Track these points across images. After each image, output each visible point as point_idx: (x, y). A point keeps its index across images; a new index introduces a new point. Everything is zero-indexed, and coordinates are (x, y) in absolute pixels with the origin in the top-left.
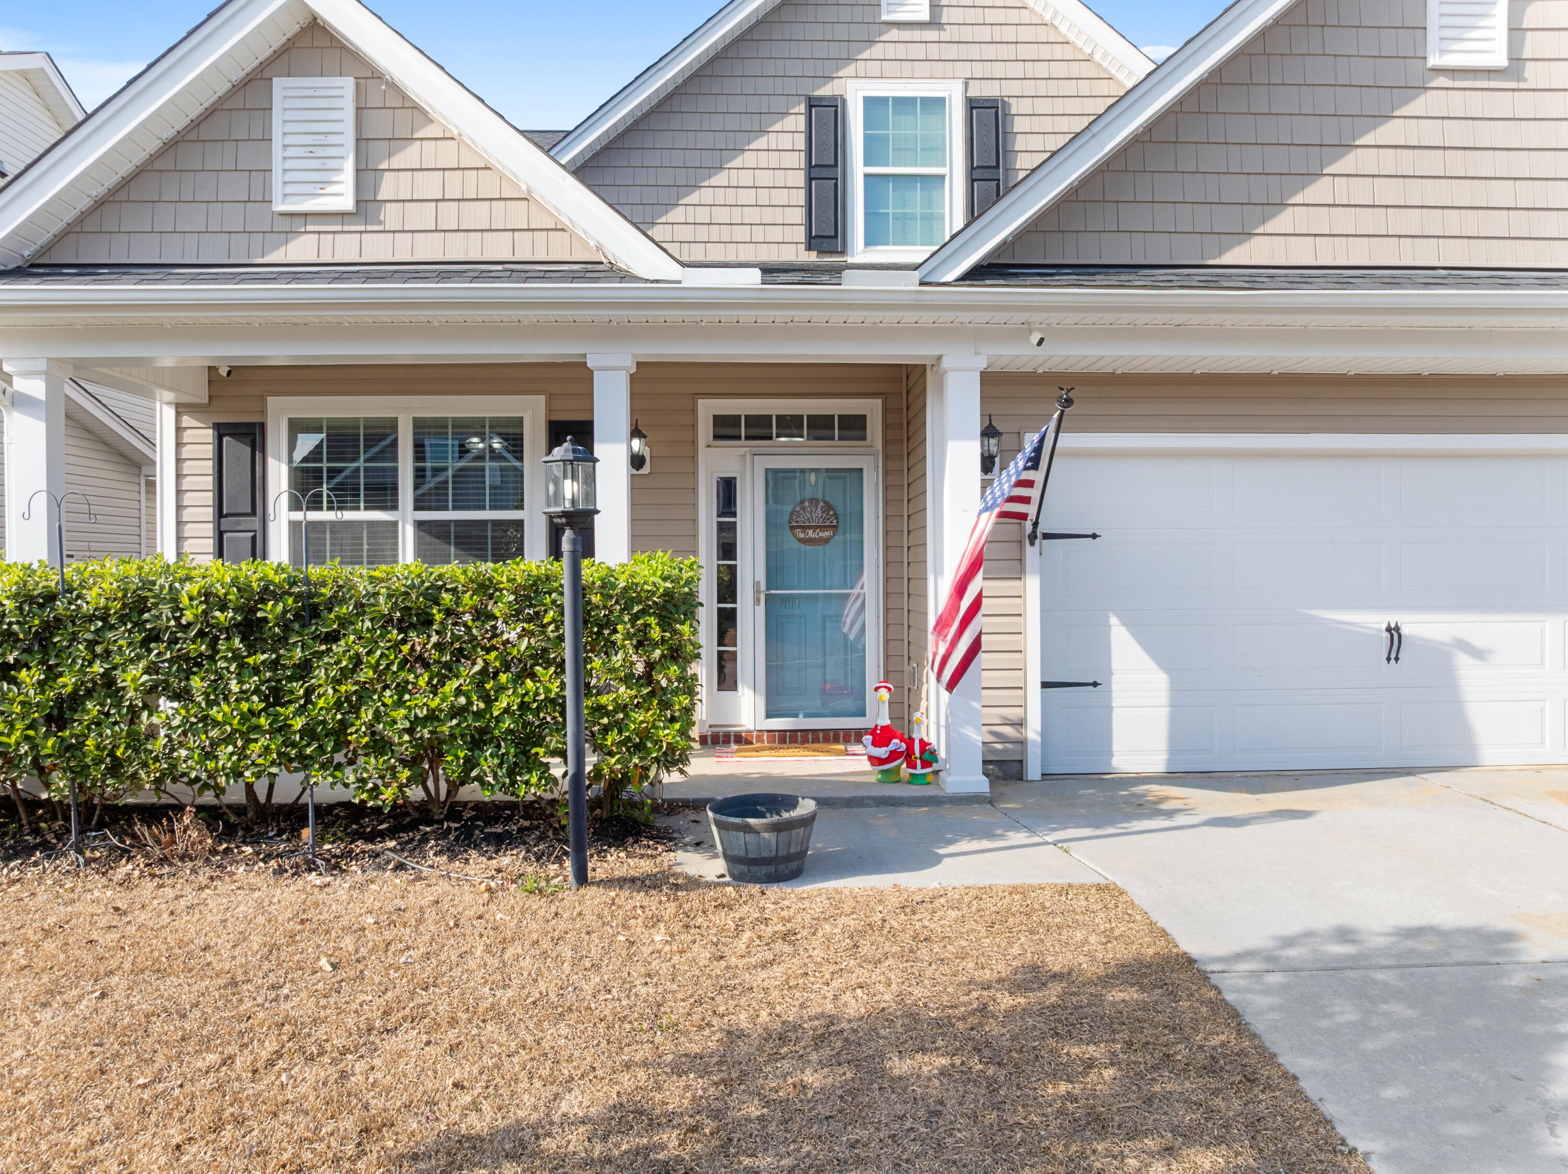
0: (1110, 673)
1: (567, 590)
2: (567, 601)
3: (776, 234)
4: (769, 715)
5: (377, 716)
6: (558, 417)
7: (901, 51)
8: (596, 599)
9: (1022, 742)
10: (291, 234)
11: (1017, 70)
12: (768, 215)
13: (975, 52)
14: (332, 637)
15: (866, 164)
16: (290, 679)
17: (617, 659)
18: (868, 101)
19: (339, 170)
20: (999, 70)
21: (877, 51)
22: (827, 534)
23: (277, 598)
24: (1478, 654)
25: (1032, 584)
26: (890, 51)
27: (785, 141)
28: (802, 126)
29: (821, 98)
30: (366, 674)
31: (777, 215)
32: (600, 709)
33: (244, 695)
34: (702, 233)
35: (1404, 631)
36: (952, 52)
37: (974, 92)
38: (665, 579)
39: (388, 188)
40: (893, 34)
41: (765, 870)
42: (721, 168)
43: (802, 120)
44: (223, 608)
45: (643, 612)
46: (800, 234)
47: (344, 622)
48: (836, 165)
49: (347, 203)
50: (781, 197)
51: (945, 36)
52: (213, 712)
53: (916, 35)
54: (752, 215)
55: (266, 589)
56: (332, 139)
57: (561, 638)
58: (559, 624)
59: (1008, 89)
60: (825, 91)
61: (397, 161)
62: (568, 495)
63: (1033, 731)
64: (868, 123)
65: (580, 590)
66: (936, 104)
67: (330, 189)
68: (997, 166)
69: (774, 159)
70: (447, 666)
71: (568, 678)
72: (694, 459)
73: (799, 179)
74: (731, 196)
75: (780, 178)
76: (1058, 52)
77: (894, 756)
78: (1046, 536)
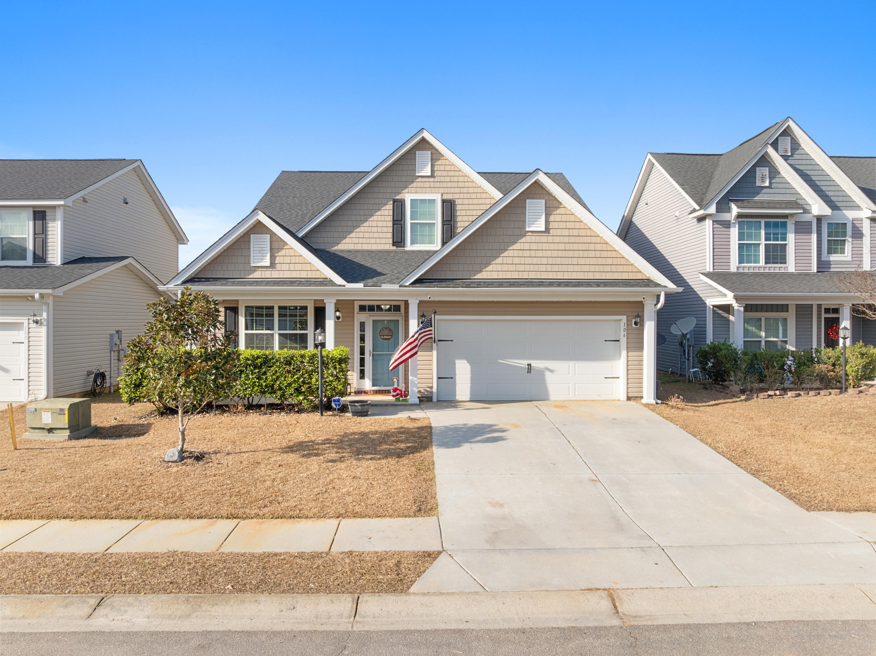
0: (456, 375)
1: (319, 357)
2: (319, 359)
3: (383, 241)
4: (373, 386)
5: (280, 383)
6: (317, 306)
7: (422, 185)
8: (325, 359)
9: (432, 392)
10: (255, 271)
11: (458, 190)
12: (381, 235)
13: (445, 185)
14: (271, 367)
15: (411, 220)
16: (262, 375)
17: (330, 371)
18: (411, 200)
19: (266, 256)
20: (452, 190)
21: (415, 185)
22: (390, 337)
23: (260, 358)
24: (551, 371)
25: (435, 353)
26: (419, 185)
27: (386, 213)
28: (391, 208)
29: (397, 199)
30: (278, 374)
31: (384, 235)
32: (326, 382)
33: (253, 378)
34: (361, 241)
35: (532, 365)
36: (438, 185)
37: (444, 197)
38: (340, 355)
39: (277, 260)
40: (420, 179)
41: (359, 414)
42: (367, 221)
43: (391, 206)
44: (249, 360)
45: (335, 362)
46: (391, 241)
47: (274, 363)
48: (402, 220)
49: (268, 264)
50: (385, 229)
51: (436, 180)
52: (246, 382)
53: (427, 179)
54: (376, 235)
55: (257, 357)
56: (264, 249)
57: (318, 367)
58: (318, 364)
59: (455, 196)
60: (399, 197)
61: (280, 254)
62: (320, 339)
63: (435, 390)
64: (412, 207)
65: (322, 357)
66: (433, 201)
67: (264, 261)
68: (451, 220)
69: (383, 218)
70: (295, 373)
71: (320, 375)
72: (353, 317)
73: (391, 224)
74: (369, 229)
75: (385, 224)
76: (470, 184)
77: (398, 395)
78: (439, 341)
